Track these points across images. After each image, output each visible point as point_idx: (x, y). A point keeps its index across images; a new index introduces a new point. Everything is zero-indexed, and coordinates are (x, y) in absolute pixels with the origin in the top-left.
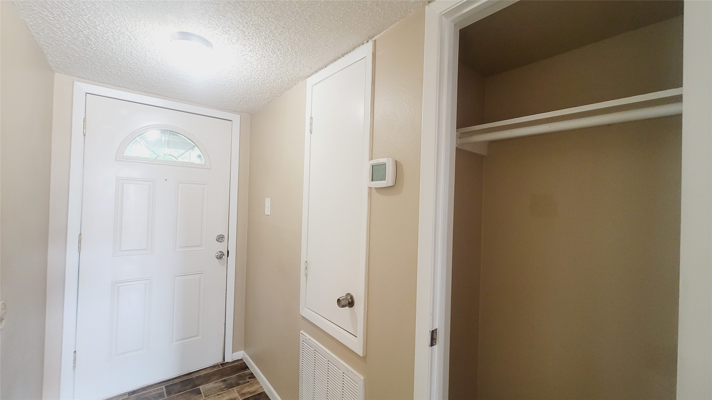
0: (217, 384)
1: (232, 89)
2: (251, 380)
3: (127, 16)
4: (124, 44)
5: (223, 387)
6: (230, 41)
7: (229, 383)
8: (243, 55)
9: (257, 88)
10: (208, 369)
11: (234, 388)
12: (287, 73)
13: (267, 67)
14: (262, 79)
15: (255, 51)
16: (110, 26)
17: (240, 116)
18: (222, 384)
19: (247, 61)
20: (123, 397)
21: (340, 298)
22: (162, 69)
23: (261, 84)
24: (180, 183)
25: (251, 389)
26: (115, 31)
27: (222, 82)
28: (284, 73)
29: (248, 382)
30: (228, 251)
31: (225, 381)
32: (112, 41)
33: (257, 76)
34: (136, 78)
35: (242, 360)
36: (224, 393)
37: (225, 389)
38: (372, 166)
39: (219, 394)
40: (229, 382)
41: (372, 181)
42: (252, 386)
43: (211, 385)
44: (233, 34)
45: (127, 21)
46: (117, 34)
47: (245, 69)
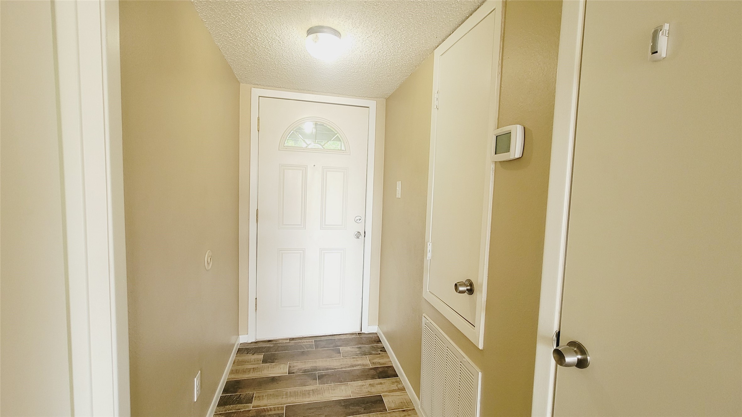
0: (353, 349)
1: (364, 75)
2: (382, 353)
3: (274, 22)
4: (277, 48)
5: (358, 352)
6: (354, 25)
7: (363, 351)
8: (368, 37)
9: (387, 69)
10: (348, 335)
11: (367, 356)
12: (412, 48)
13: (392, 45)
14: (390, 59)
15: (378, 30)
16: (265, 35)
17: (376, 101)
18: (358, 349)
19: (372, 43)
20: (286, 341)
21: (458, 283)
22: (306, 66)
23: (390, 65)
24: (325, 168)
25: (382, 361)
26: (269, 38)
27: (355, 69)
28: (410, 48)
29: (379, 354)
30: (365, 232)
31: (360, 348)
32: (269, 48)
33: (384, 57)
34: (290, 77)
35: (376, 333)
36: (359, 358)
37: (359, 355)
38: (497, 136)
39: (354, 358)
40: (363, 349)
41: (495, 154)
42: (383, 359)
43: (348, 349)
44: (356, 17)
45: (275, 27)
46: (270, 41)
47: (372, 52)
